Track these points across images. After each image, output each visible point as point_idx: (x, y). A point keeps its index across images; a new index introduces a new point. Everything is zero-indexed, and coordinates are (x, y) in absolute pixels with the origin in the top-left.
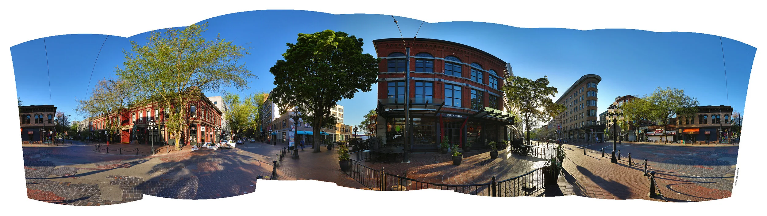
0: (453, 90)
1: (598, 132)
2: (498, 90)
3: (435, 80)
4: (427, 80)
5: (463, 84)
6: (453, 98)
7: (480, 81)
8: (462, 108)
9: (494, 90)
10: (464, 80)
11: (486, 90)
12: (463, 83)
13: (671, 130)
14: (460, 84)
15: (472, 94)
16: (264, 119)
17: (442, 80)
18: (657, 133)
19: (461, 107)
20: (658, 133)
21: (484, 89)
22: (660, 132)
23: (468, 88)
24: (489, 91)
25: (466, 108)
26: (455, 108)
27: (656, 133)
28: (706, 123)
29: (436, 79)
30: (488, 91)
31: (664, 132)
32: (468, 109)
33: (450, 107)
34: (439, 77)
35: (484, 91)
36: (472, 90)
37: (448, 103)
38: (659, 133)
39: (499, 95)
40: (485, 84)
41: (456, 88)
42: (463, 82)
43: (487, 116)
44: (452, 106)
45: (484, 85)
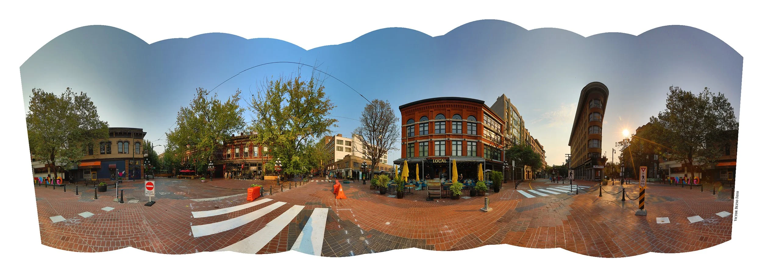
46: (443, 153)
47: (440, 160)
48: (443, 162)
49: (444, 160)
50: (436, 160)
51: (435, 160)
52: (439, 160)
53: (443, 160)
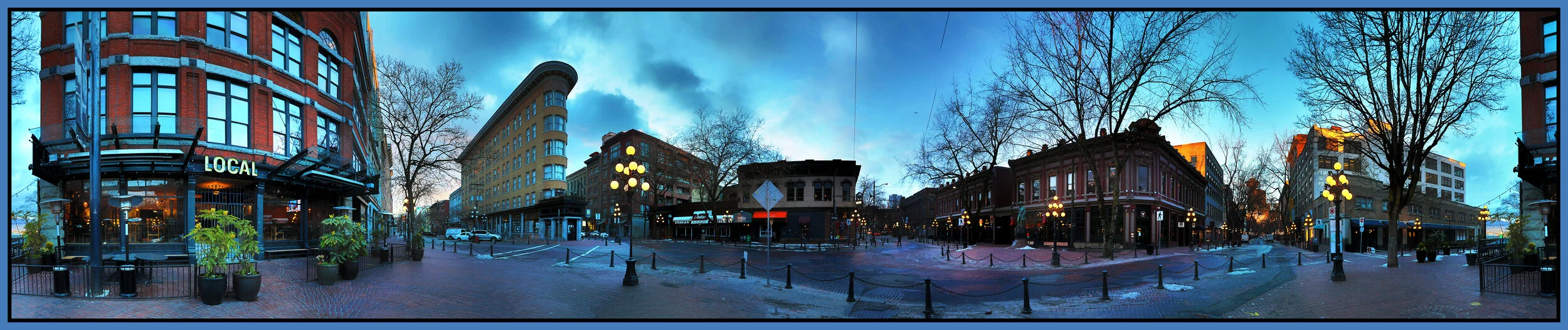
0: (228, 96)
1: (569, 217)
2: (339, 101)
3: (183, 64)
4: (162, 65)
5: (252, 78)
6: (228, 122)
7: (294, 71)
8: (250, 151)
9: (330, 99)
10: (256, 65)
11: (308, 101)
12: (254, 74)
13: (727, 214)
14: (245, 77)
15: (276, 110)
16: (1298, 194)
17: (201, 64)
18: (696, 220)
19: (249, 147)
20: (699, 219)
21: (305, 96)
22: (704, 217)
23: (266, 90)
24: (316, 103)
25: (260, 151)
26: (233, 149)
27: (693, 220)
28: (802, 200)
29: (185, 61)
30: (313, 104)
31: (711, 217)
32: (266, 152)
33: (220, 147)
34: (193, 52)
35: (303, 102)
36: (274, 99)
37: (215, 134)
38: (701, 219)
39: (343, 116)
40: (308, 81)
41: (236, 90)
42: (253, 71)
43: (313, 172)
44: (226, 144)
45: (306, 84)
46: (240, 137)
47: (233, 163)
48: (245, 173)
49: (250, 166)
50: (220, 162)
51: (211, 162)
52: (229, 162)
53: (244, 163)
